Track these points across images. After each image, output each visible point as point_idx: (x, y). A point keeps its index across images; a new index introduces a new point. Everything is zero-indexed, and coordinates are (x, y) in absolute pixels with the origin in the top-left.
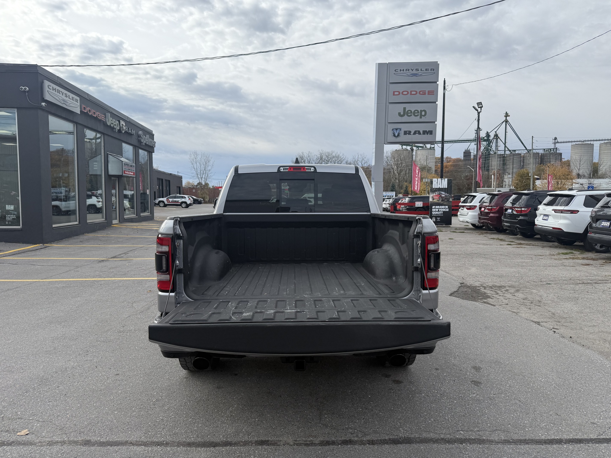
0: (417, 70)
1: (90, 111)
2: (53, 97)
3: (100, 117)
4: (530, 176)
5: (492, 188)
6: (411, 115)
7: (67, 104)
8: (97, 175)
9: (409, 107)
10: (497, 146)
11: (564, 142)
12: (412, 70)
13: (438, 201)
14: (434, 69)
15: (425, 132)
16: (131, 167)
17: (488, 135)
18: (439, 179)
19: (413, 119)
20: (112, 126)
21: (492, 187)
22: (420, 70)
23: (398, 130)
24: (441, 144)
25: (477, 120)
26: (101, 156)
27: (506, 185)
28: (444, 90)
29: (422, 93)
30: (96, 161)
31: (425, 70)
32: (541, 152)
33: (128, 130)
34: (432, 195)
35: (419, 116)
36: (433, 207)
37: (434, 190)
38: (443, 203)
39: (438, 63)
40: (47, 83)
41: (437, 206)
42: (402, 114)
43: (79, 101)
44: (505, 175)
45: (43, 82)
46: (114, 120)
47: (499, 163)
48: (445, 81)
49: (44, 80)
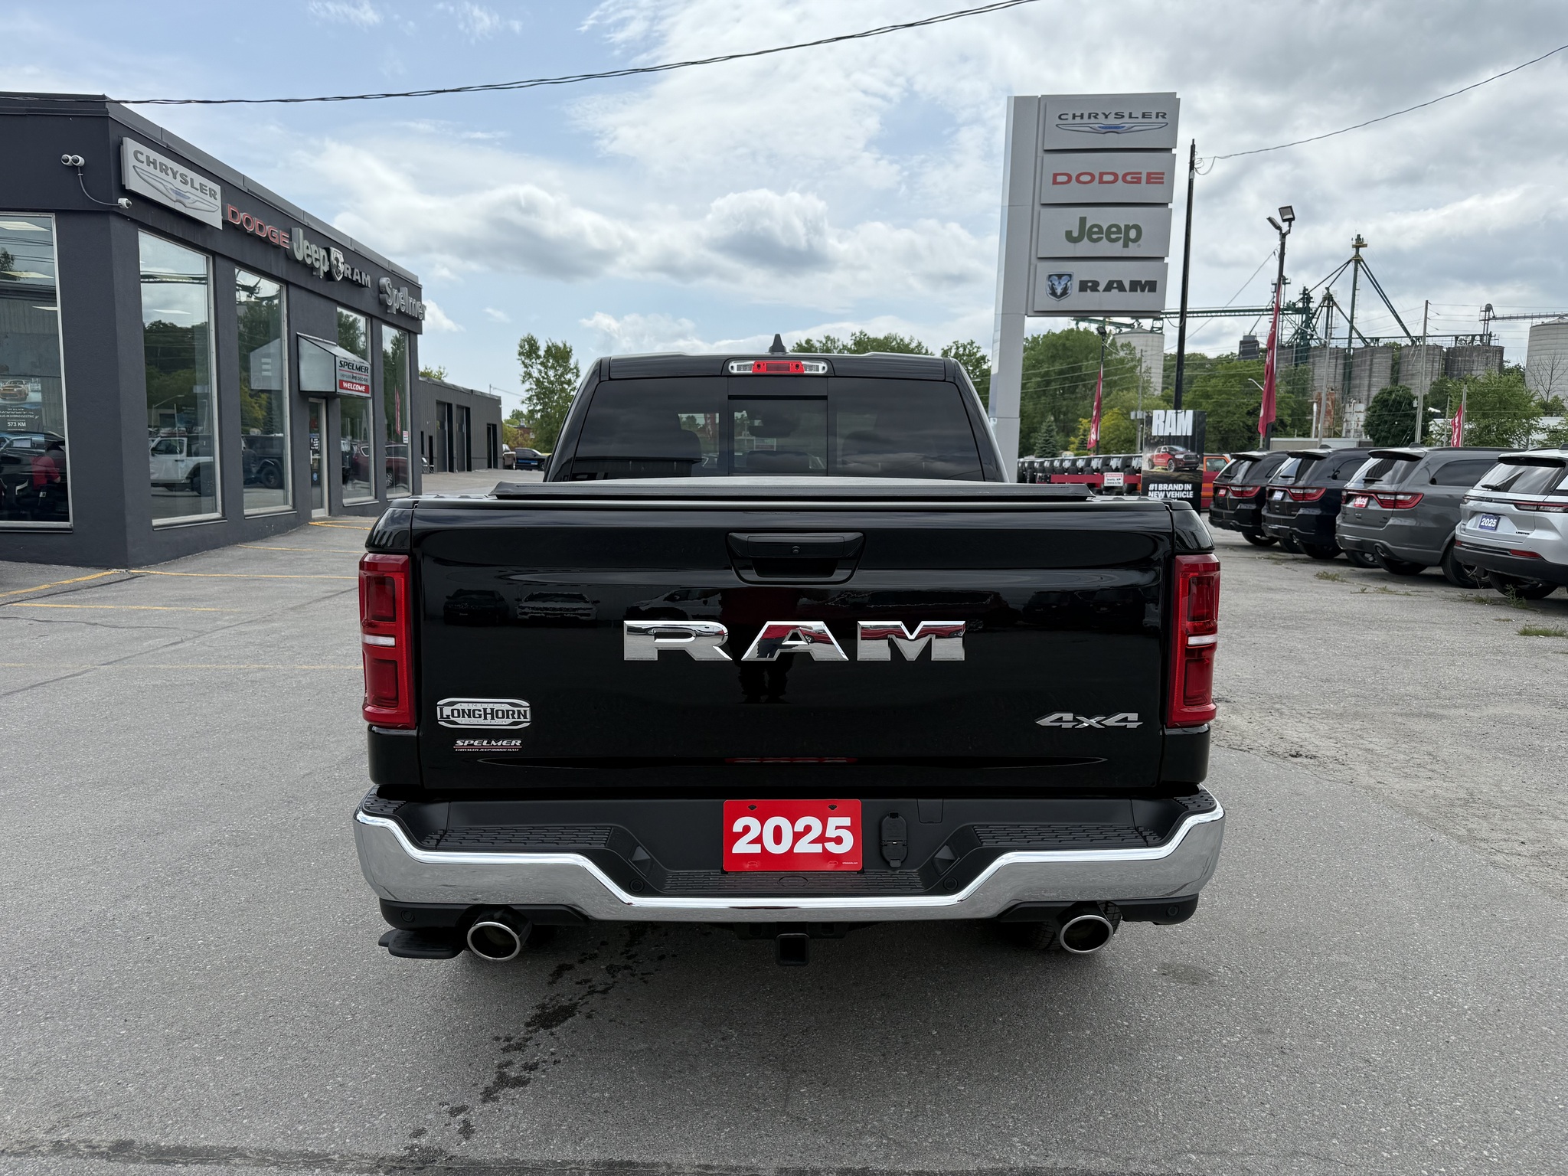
0: (1121, 116)
1: (248, 221)
2: (147, 182)
3: (277, 238)
4: (1416, 408)
5: (1313, 439)
6: (1100, 239)
7: (186, 202)
8: (271, 391)
9: (1094, 216)
10: (1328, 327)
11: (1510, 318)
12: (1106, 117)
13: (1166, 469)
14: (1165, 114)
15: (1135, 286)
16: (360, 372)
17: (1306, 297)
18: (1171, 413)
19: (1105, 248)
20: (309, 261)
21: (1313, 436)
22: (1126, 115)
23: (1063, 278)
24: (1178, 320)
25: (1277, 254)
26: (281, 340)
27: (1348, 431)
28: (1190, 171)
29: (1132, 178)
30: (268, 356)
31: (1140, 116)
32: (1448, 343)
33: (352, 275)
34: (1149, 455)
35: (1122, 241)
36: (1151, 487)
37: (1154, 442)
38: (1180, 476)
39: (1177, 97)
40: (131, 146)
41: (1163, 483)
42: (1075, 234)
43: (219, 196)
44: (1348, 405)
45: (121, 143)
46: (314, 247)
47: (1332, 370)
48: (1193, 147)
49: (124, 138)
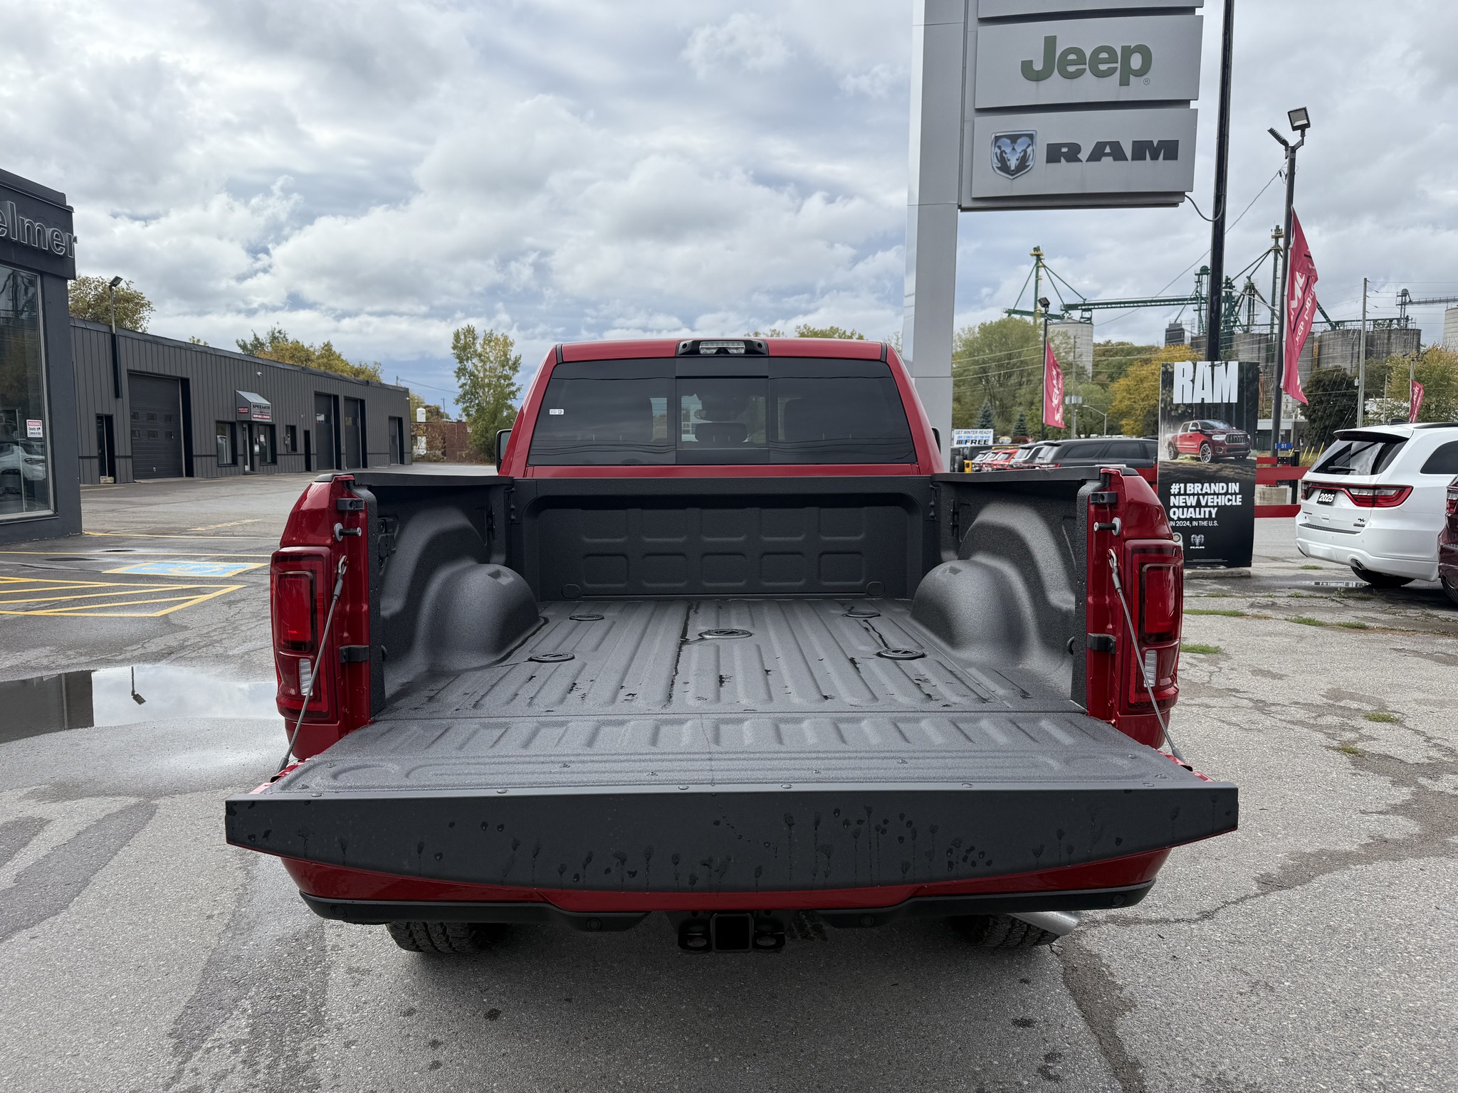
9: (1069, 35)
11: (1426, 302)
13: (1198, 459)
15: (1143, 150)
19: (1089, 88)
23: (1019, 141)
25: (1283, 176)
34: (1169, 436)
35: (1117, 75)
36: (1175, 488)
37: (1177, 414)
38: (1220, 470)
41: (1194, 482)
42: (1038, 66)
